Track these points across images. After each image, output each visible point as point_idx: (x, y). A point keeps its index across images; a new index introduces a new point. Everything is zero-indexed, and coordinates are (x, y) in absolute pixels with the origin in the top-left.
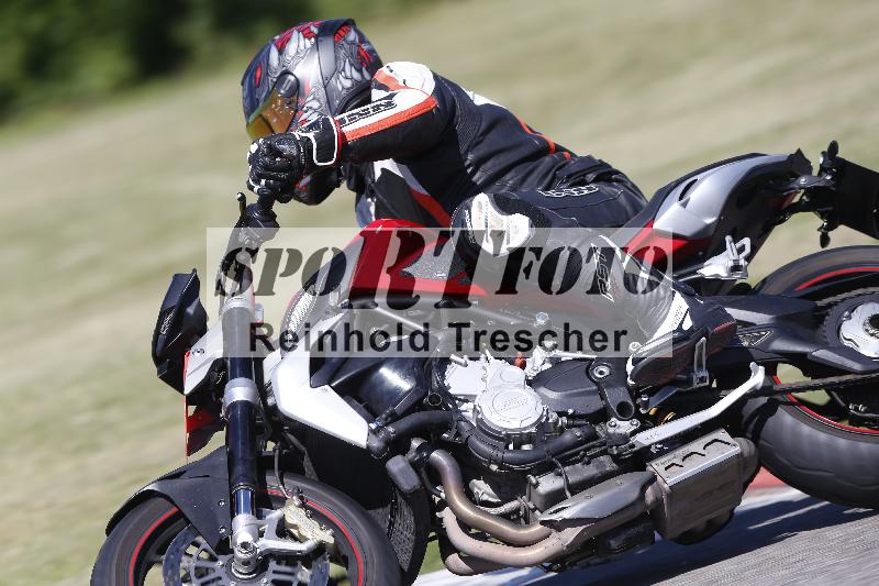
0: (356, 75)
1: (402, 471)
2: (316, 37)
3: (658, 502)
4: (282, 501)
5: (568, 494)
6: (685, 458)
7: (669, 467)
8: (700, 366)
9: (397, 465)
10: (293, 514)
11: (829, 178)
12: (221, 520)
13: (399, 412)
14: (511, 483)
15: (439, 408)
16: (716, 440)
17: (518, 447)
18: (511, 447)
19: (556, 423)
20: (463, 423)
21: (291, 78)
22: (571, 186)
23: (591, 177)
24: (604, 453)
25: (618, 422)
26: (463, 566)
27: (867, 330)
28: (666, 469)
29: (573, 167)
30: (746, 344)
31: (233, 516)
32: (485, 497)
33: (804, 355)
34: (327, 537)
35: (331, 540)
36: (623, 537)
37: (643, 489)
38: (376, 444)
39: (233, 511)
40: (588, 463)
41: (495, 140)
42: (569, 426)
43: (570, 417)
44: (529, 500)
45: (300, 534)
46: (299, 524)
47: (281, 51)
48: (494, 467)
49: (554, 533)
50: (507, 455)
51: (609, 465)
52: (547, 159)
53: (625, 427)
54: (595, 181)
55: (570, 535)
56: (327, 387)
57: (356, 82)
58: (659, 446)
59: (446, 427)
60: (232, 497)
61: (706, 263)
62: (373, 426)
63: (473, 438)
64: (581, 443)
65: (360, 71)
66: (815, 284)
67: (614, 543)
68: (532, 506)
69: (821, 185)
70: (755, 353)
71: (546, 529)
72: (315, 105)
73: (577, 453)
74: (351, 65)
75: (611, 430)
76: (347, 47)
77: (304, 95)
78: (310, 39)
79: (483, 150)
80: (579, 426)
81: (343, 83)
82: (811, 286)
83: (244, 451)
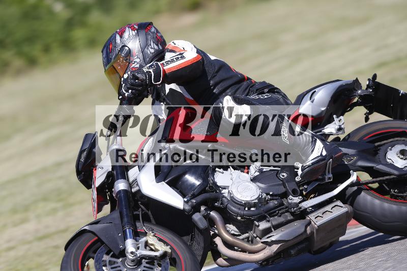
0: (156, 47)
1: (200, 219)
2: (137, 30)
3: (312, 233)
4: (145, 234)
5: (273, 229)
6: (323, 213)
7: (317, 217)
8: (329, 172)
9: (197, 217)
10: (151, 239)
11: (371, 90)
12: (120, 242)
13: (196, 194)
14: (246, 225)
15: (213, 192)
16: (336, 206)
17: (249, 209)
18: (246, 209)
19: (265, 198)
20: (224, 199)
21: (127, 48)
22: (258, 94)
23: (266, 90)
24: (287, 211)
25: (293, 198)
26: (225, 263)
27: (399, 157)
28: (315, 218)
29: (258, 87)
30: (346, 163)
31: (125, 240)
32: (233, 232)
33: (372, 168)
34: (168, 249)
35: (170, 251)
36: (296, 249)
37: (306, 227)
38: (187, 207)
39: (125, 238)
40: (280, 216)
41: (222, 75)
42: (271, 200)
43: (271, 195)
44: (254, 233)
45: (155, 248)
46: (154, 243)
47: (121, 37)
48: (239, 218)
49: (268, 247)
50: (245, 212)
51: (290, 217)
52: (245, 83)
53: (296, 200)
54: (268, 92)
55: (275, 248)
56: (163, 182)
57: (156, 50)
58: (310, 208)
59: (216, 200)
60: (124, 232)
61: (325, 127)
62: (186, 200)
63: (229, 205)
64: (277, 207)
65: (157, 45)
66: (372, 137)
67: (293, 252)
68: (255, 236)
69: (368, 93)
70: (350, 167)
71: (264, 245)
72: (138, 60)
73: (275, 212)
74: (154, 42)
75: (290, 201)
76: (151, 34)
77: (133, 56)
78: (134, 31)
79: (217, 79)
80: (276, 199)
81: (151, 51)
82: (370, 137)
83: (126, 211)
